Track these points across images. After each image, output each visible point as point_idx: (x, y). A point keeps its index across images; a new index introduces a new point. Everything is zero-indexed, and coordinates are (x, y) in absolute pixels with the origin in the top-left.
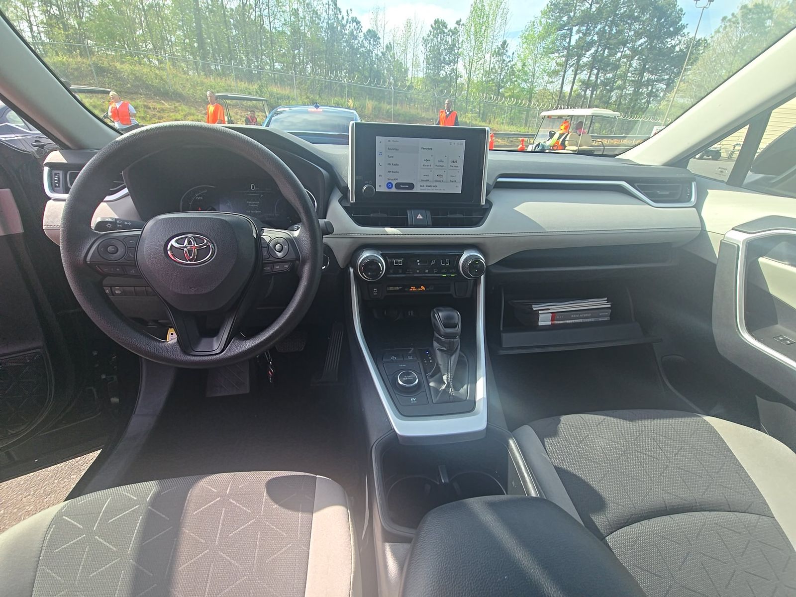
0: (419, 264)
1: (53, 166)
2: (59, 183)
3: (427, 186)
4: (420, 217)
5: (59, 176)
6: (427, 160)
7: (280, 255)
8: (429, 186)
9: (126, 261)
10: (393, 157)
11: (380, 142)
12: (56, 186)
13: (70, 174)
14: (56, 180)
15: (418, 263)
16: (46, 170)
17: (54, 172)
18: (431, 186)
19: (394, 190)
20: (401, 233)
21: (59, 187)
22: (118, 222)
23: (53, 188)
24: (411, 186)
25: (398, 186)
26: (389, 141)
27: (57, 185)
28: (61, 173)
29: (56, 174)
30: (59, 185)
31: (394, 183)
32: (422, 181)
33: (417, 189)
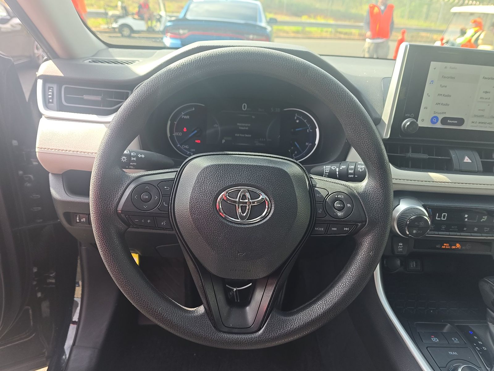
0: (466, 220)
1: (47, 79)
2: (52, 98)
3: (480, 123)
4: (467, 160)
5: (53, 90)
6: (486, 92)
7: (340, 214)
8: (482, 123)
9: (160, 212)
10: (446, 87)
11: (435, 68)
12: (49, 102)
13: (65, 88)
14: (50, 95)
15: (466, 218)
16: (40, 82)
17: (48, 85)
18: (485, 123)
19: (439, 125)
20: (449, 181)
21: (52, 102)
22: (132, 154)
23: (47, 105)
24: (461, 121)
25: (445, 121)
26: (446, 68)
27: (51, 100)
28: (55, 87)
29: (49, 88)
30: (53, 101)
31: (440, 117)
32: (475, 116)
33: (466, 126)
